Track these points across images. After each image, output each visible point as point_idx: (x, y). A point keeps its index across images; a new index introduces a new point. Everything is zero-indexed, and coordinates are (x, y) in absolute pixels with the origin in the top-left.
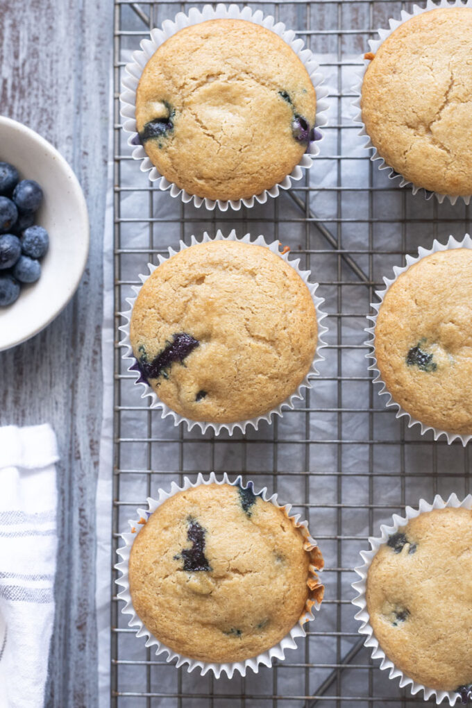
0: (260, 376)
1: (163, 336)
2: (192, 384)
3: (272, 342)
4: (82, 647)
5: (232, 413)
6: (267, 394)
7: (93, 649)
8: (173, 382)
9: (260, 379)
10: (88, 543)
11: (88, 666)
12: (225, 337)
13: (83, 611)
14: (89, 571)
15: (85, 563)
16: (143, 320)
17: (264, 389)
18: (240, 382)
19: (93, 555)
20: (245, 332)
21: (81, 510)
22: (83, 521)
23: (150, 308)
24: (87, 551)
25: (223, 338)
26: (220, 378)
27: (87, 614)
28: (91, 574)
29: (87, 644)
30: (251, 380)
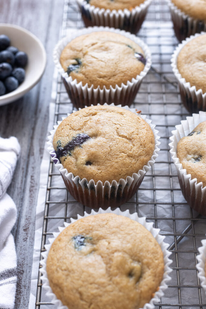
0: (122, 153)
1: (72, 135)
2: (85, 155)
3: (130, 139)
4: (25, 240)
5: (105, 173)
6: (126, 164)
7: (31, 240)
8: (74, 157)
9: (122, 155)
10: (34, 191)
11: (27, 249)
12: (104, 134)
13: (28, 222)
14: (33, 203)
15: (32, 200)
16: (61, 130)
17: (125, 161)
18: (111, 156)
19: (36, 196)
20: (116, 133)
21: (32, 177)
22: (33, 181)
23: (66, 125)
24: (33, 194)
25: (104, 135)
26: (100, 152)
27: (30, 223)
28: (35, 204)
29: (28, 238)
30: (117, 155)
